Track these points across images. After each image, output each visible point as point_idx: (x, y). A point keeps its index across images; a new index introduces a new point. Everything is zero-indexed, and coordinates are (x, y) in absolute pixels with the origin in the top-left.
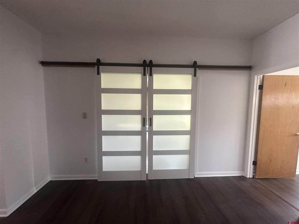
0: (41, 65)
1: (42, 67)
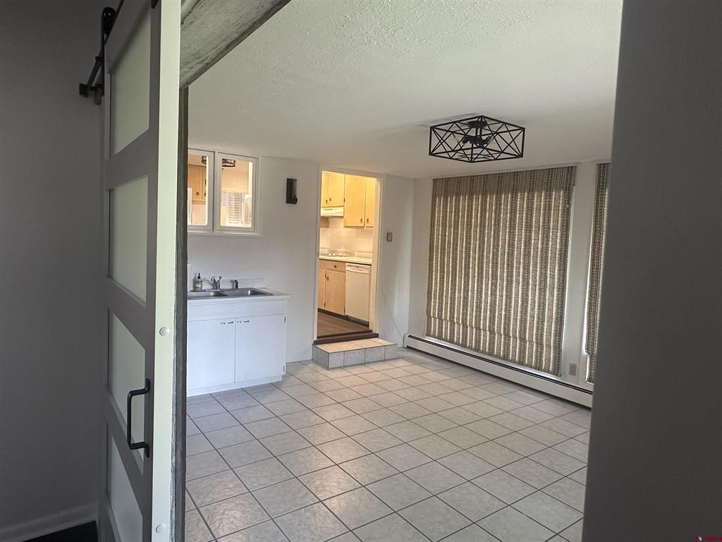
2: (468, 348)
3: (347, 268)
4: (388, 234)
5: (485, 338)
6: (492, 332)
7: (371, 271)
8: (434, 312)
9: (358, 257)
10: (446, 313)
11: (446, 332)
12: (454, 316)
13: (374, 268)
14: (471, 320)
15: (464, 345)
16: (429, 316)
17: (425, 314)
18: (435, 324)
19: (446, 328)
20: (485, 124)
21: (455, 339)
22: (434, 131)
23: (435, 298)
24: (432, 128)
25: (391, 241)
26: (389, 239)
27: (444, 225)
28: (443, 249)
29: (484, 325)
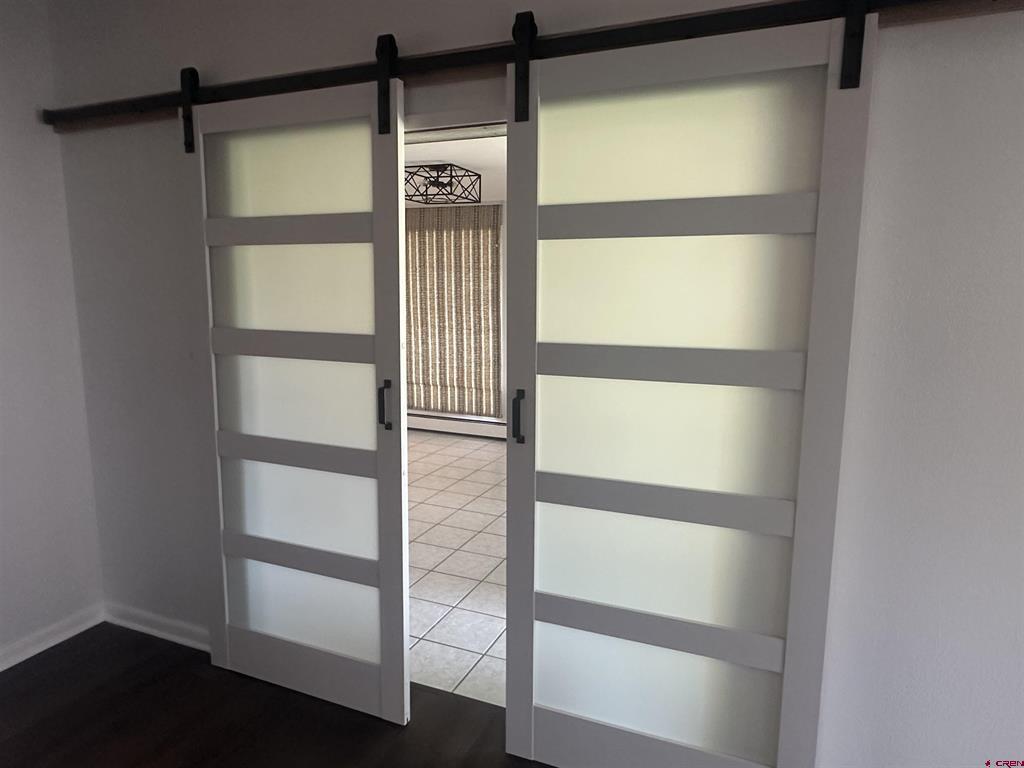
0: (49, 128)
1: (57, 136)
29: (417, 379)
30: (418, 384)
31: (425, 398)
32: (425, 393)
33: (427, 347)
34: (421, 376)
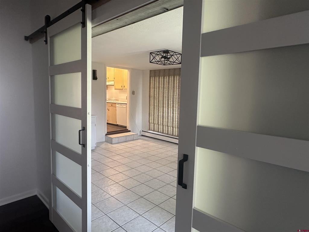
2: (165, 134)
3: (117, 106)
4: (133, 92)
5: (170, 129)
6: (173, 127)
7: (126, 106)
8: (152, 121)
9: (121, 101)
10: (156, 121)
11: (156, 129)
12: (159, 122)
13: (128, 105)
14: (165, 123)
15: (163, 133)
16: (150, 123)
17: (148, 122)
18: (152, 126)
19: (156, 127)
20: (169, 52)
21: (160, 131)
22: (151, 54)
23: (152, 116)
24: (151, 53)
25: (134, 94)
26: (133, 93)
27: (154, 88)
28: (154, 97)
29: (170, 125)
30: (170, 127)
31: (172, 131)
32: (172, 129)
33: (174, 114)
34: (171, 124)
